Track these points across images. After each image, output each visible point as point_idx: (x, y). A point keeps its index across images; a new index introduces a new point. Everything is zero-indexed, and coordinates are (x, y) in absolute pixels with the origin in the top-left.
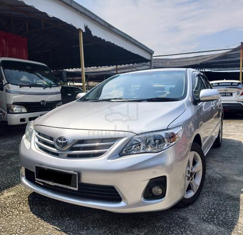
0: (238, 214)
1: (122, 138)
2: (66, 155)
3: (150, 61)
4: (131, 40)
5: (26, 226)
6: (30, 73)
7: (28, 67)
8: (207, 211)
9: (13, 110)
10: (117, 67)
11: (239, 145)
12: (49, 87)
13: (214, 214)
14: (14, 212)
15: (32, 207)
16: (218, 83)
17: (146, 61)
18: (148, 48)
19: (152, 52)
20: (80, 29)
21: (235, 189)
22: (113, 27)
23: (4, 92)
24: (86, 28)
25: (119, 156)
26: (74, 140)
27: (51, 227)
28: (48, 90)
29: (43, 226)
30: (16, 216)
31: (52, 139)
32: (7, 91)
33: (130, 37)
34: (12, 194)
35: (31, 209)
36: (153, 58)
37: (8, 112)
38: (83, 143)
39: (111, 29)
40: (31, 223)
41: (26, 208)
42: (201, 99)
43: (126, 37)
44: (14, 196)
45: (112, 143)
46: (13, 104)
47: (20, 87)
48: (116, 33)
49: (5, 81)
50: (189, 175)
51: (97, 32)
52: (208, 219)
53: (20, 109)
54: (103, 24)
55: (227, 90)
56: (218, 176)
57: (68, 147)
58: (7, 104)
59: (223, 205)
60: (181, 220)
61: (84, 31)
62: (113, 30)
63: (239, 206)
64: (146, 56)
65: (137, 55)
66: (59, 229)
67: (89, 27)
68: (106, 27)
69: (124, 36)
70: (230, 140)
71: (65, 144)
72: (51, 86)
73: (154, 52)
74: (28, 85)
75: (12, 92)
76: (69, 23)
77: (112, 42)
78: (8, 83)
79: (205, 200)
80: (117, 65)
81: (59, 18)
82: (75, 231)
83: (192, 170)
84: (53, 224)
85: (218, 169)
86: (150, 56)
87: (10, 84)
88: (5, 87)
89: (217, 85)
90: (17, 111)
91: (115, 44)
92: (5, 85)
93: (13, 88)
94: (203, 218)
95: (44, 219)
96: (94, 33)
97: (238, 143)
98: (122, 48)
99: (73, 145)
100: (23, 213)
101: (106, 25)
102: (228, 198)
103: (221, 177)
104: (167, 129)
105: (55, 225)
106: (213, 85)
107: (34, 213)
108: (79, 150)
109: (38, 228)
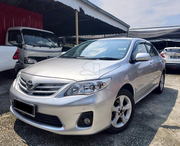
0: (151, 141)
1: (67, 84)
2: (32, 93)
3: (127, 32)
4: (113, 18)
5: (5, 138)
6: (43, 38)
7: (40, 34)
8: (130, 138)
9: (28, 61)
10: (105, 36)
11: (175, 93)
12: (53, 47)
13: (134, 140)
14: (3, 128)
15: (15, 125)
16: (171, 49)
17: (125, 32)
18: (125, 23)
19: (128, 26)
20: (76, 10)
21: (157, 124)
22: (100, 9)
23: (23, 49)
24: (81, 9)
25: (63, 96)
26: (37, 84)
27: (21, 140)
28: (53, 49)
29: (16, 139)
30: (3, 131)
31: (25, 82)
32: (24, 49)
33: (113, 16)
34: (7, 116)
35: (14, 127)
36: (129, 30)
37: (25, 63)
38: (42, 86)
39: (99, 10)
40: (9, 137)
41: (12, 126)
42: (137, 60)
43: (109, 15)
44: (8, 117)
45: (60, 87)
46: (28, 57)
47: (33, 47)
48: (102, 13)
49: (23, 43)
50: (119, 112)
51: (88, 12)
52: (128, 144)
53: (32, 61)
54: (93, 6)
55: (176, 54)
56: (150, 113)
57: (33, 88)
58: (24, 58)
59: (143, 134)
60: (108, 143)
61: (79, 11)
62: (100, 10)
63: (154, 136)
64: (124, 29)
65: (117, 28)
66: (25, 142)
67: (82, 8)
68: (95, 8)
69: (108, 15)
70: (170, 89)
71: (31, 86)
72: (55, 47)
73: (130, 26)
74: (39, 45)
75: (28, 50)
76: (68, 6)
77: (99, 19)
78: (26, 44)
79: (132, 130)
80: (105, 35)
81: (61, 2)
82: (35, 144)
83: (122, 108)
84: (23, 138)
85: (152, 109)
86: (127, 29)
87: (26, 45)
88: (24, 46)
89: (170, 50)
90: (30, 62)
91: (102, 20)
92: (23, 45)
93: (28, 47)
94: (124, 143)
95: (19, 135)
96: (86, 13)
97: (175, 91)
98: (107, 23)
99: (36, 87)
100: (8, 129)
101: (95, 7)
102: (149, 130)
103: (152, 115)
104: (99, 79)
105: (24, 139)
106: (167, 50)
107: (15, 130)
108: (40, 91)
109: (12, 140)
